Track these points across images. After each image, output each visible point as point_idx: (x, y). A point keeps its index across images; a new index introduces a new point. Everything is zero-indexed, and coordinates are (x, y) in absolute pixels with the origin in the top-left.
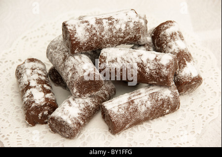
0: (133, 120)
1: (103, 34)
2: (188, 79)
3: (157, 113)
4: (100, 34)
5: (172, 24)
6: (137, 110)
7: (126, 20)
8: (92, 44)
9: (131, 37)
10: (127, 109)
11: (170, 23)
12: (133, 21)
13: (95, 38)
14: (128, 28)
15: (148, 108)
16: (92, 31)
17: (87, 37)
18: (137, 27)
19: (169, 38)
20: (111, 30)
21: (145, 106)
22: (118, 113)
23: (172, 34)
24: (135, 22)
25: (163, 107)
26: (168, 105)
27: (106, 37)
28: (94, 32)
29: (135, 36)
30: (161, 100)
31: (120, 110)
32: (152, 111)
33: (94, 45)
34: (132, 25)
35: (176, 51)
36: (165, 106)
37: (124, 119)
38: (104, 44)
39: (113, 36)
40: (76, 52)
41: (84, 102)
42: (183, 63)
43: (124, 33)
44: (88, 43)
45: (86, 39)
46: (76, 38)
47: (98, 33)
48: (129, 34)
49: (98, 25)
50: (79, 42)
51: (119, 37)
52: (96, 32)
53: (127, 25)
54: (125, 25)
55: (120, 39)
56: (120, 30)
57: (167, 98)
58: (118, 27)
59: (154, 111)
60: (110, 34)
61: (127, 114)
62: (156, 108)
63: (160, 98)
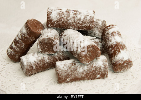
0: (73, 76)
1: (68, 19)
2: (121, 61)
3: (91, 76)
4: (67, 18)
5: (113, 26)
6: (76, 70)
7: (86, 14)
8: (60, 23)
9: (87, 25)
10: (70, 68)
11: (112, 26)
12: (90, 16)
13: (63, 20)
14: (85, 19)
15: (84, 70)
16: (61, 15)
17: (58, 18)
18: (92, 20)
19: (111, 35)
20: (74, 18)
21: (83, 68)
22: (63, 69)
23: (113, 32)
24: (91, 16)
25: (95, 72)
26: (100, 72)
27: (70, 21)
28: (63, 16)
29: (89, 25)
30: (95, 67)
31: (65, 67)
32: (87, 73)
33: (61, 25)
34: (88, 18)
35: (114, 43)
36: (97, 72)
37: (66, 74)
38: (68, 25)
39: (74, 22)
40: (49, 26)
41: (42, 56)
42: (118, 51)
43: (82, 21)
44: (57, 22)
45: (57, 19)
46: (50, 17)
47: (65, 18)
48: (85, 23)
49: (67, 13)
50: (52, 20)
51: (78, 23)
52: (64, 16)
53: (85, 17)
54: (84, 17)
55: (79, 25)
56: (80, 19)
57: (99, 66)
58: (79, 17)
59: (89, 73)
60: (73, 20)
61: (69, 71)
62: (91, 72)
63: (94, 65)
